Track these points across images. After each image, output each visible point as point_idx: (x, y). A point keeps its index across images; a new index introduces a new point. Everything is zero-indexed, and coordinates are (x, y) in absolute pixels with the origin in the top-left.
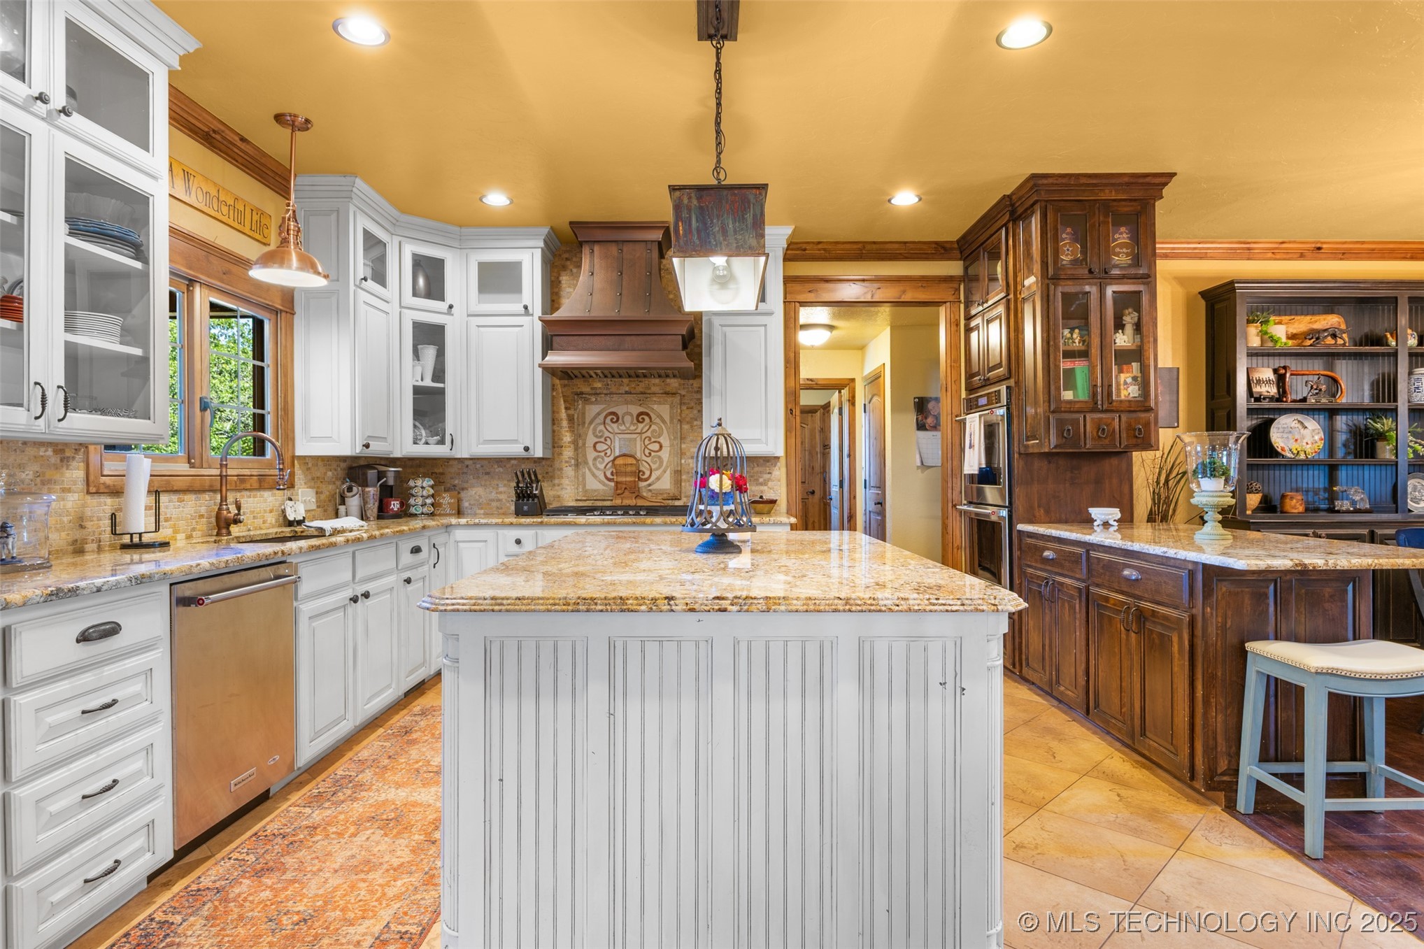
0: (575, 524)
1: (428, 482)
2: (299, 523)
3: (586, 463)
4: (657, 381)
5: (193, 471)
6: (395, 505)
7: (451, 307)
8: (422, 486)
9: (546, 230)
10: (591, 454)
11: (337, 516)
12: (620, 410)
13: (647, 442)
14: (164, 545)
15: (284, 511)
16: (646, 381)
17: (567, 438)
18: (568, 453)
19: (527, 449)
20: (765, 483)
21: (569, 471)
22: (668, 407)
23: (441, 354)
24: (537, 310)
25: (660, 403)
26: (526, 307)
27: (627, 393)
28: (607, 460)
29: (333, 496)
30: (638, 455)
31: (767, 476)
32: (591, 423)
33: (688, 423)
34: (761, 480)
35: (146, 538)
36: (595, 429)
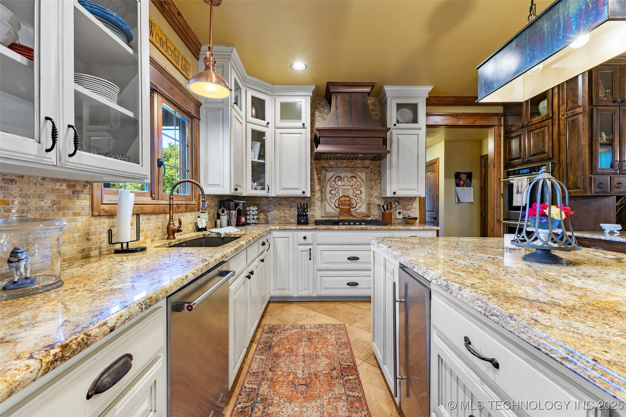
1: (255, 208)
2: (205, 229)
3: (326, 199)
4: (360, 161)
5: (155, 202)
6: (243, 220)
7: (268, 123)
8: (253, 210)
9: (313, 87)
10: (328, 196)
11: (216, 227)
12: (342, 175)
13: (355, 190)
14: (143, 249)
15: (196, 224)
16: (355, 162)
17: (317, 188)
18: (318, 195)
19: (304, 193)
20: (409, 210)
21: (318, 203)
22: (364, 174)
23: (263, 147)
24: (308, 125)
25: (361, 172)
26: (304, 124)
27: (345, 167)
28: (336, 198)
29: (214, 215)
30: (351, 196)
31: (410, 206)
32: (328, 181)
33: (374, 181)
34: (408, 208)
36: (330, 184)
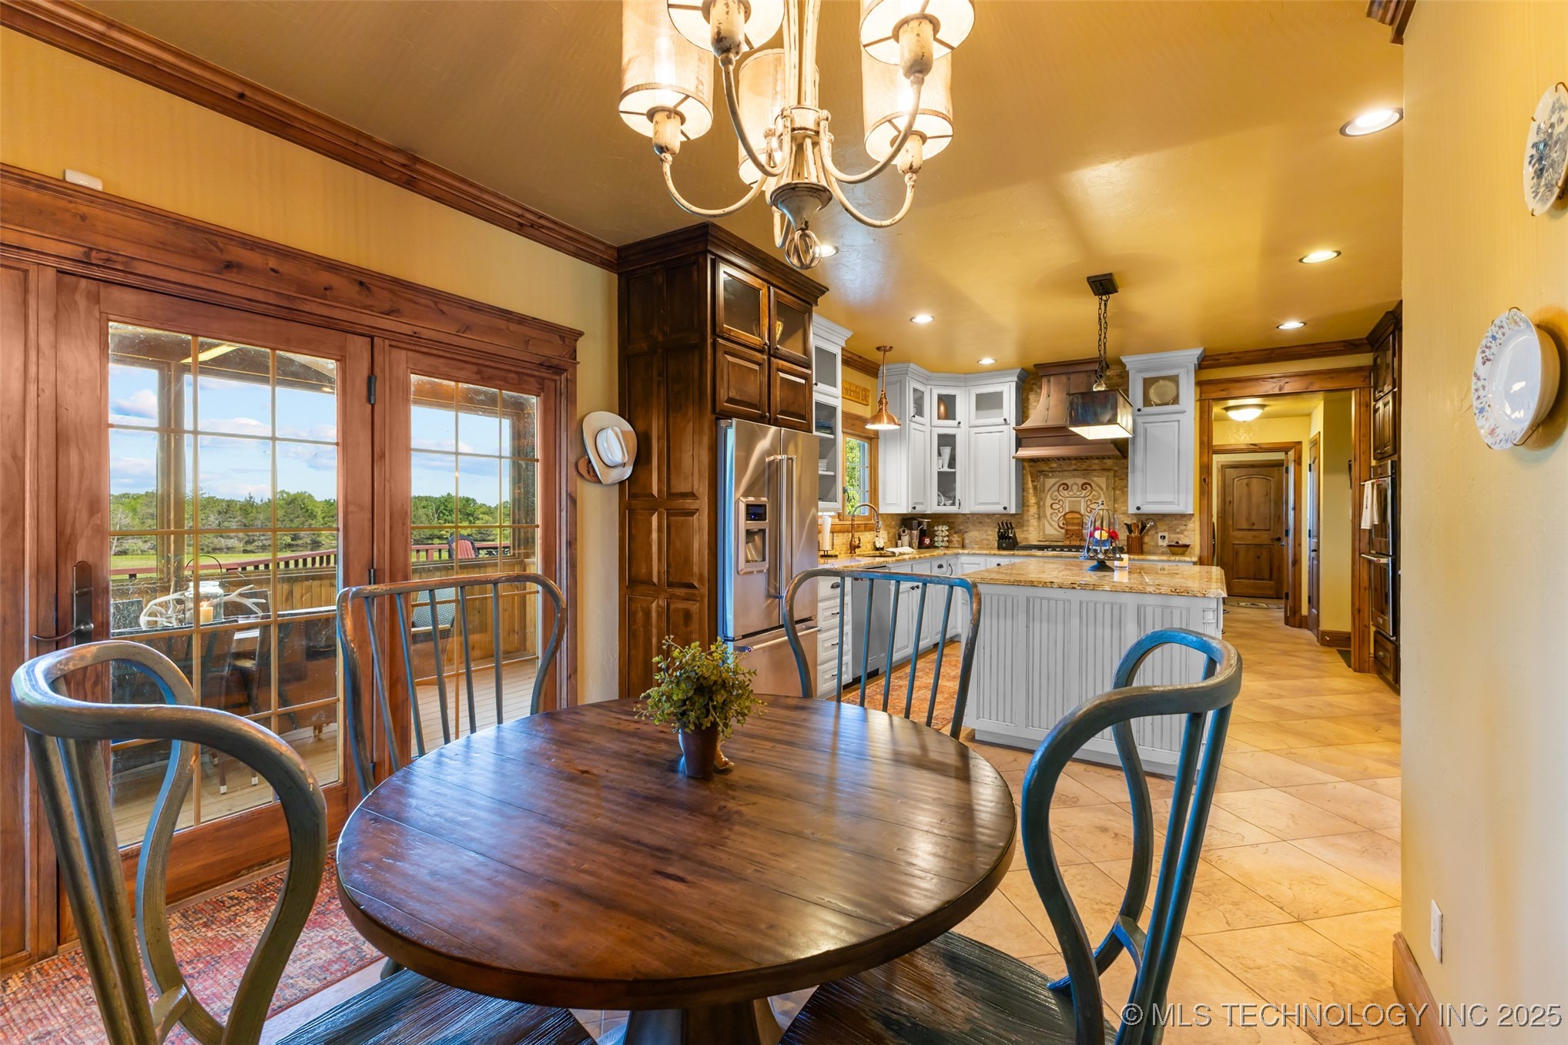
0: (1035, 556)
1: (945, 528)
2: (882, 549)
3: (1046, 517)
4: (1097, 461)
5: (841, 523)
6: (927, 541)
7: (959, 423)
8: (942, 530)
9: (1019, 370)
10: (1049, 511)
11: (897, 546)
12: (1069, 482)
13: (1089, 503)
14: (836, 556)
15: (874, 543)
16: (1088, 462)
17: (1032, 500)
18: (1033, 510)
19: (1005, 508)
20: (1181, 532)
21: (1034, 522)
22: (1104, 479)
23: (953, 450)
24: (1013, 422)
25: (1098, 476)
26: (1005, 420)
27: (1075, 470)
28: (1060, 515)
29: (895, 535)
30: (1082, 512)
31: (1183, 527)
32: (1049, 491)
33: (1120, 490)
34: (1178, 530)
35: (830, 553)
36: (1052, 494)
